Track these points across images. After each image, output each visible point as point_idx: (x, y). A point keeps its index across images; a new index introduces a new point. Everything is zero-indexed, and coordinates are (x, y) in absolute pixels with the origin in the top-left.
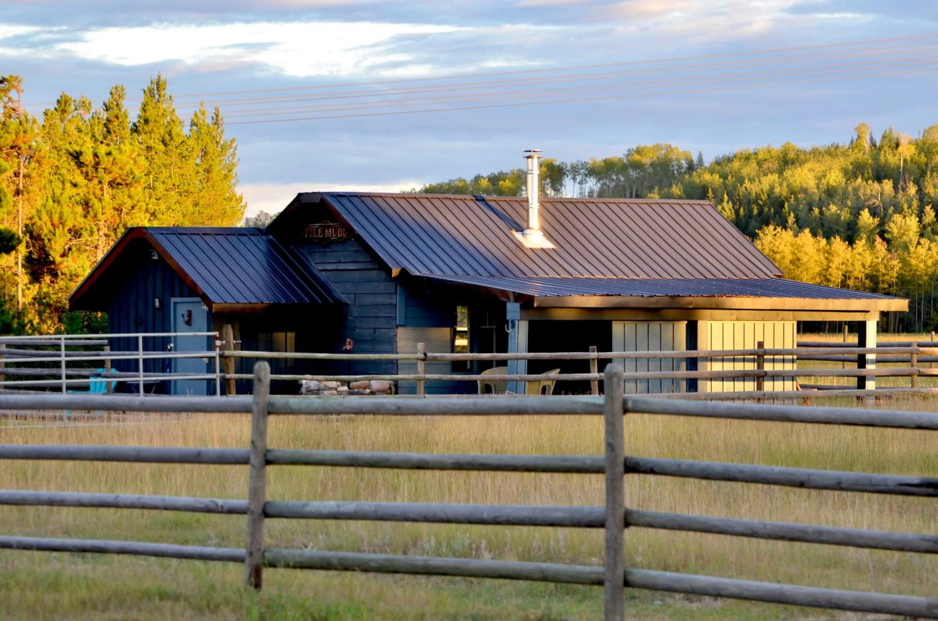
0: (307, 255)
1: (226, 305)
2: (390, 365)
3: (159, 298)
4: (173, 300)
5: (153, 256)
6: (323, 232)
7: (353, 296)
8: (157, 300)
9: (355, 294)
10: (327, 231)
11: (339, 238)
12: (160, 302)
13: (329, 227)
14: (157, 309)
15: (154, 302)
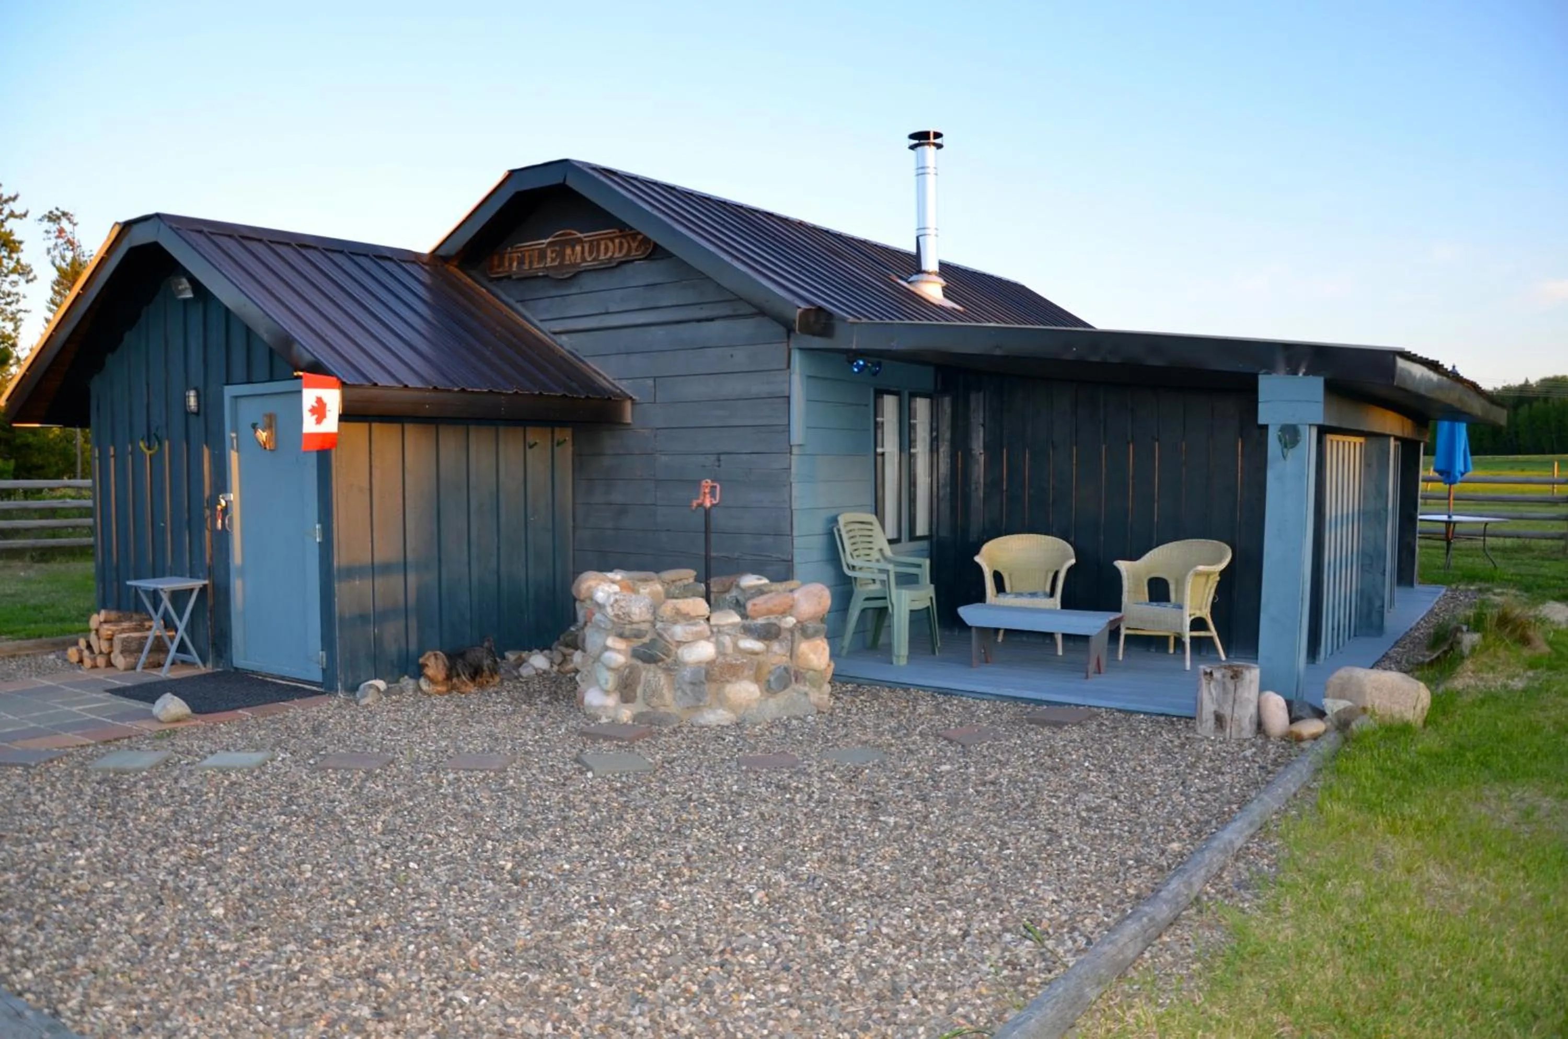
0: (519, 306)
1: (375, 392)
2: (769, 540)
3: (196, 389)
4: (230, 391)
5: (181, 292)
6: (561, 255)
7: (650, 382)
8: (192, 394)
9: (655, 378)
10: (568, 251)
11: (602, 262)
12: (198, 397)
13: (574, 242)
14: (193, 413)
15: (185, 399)
